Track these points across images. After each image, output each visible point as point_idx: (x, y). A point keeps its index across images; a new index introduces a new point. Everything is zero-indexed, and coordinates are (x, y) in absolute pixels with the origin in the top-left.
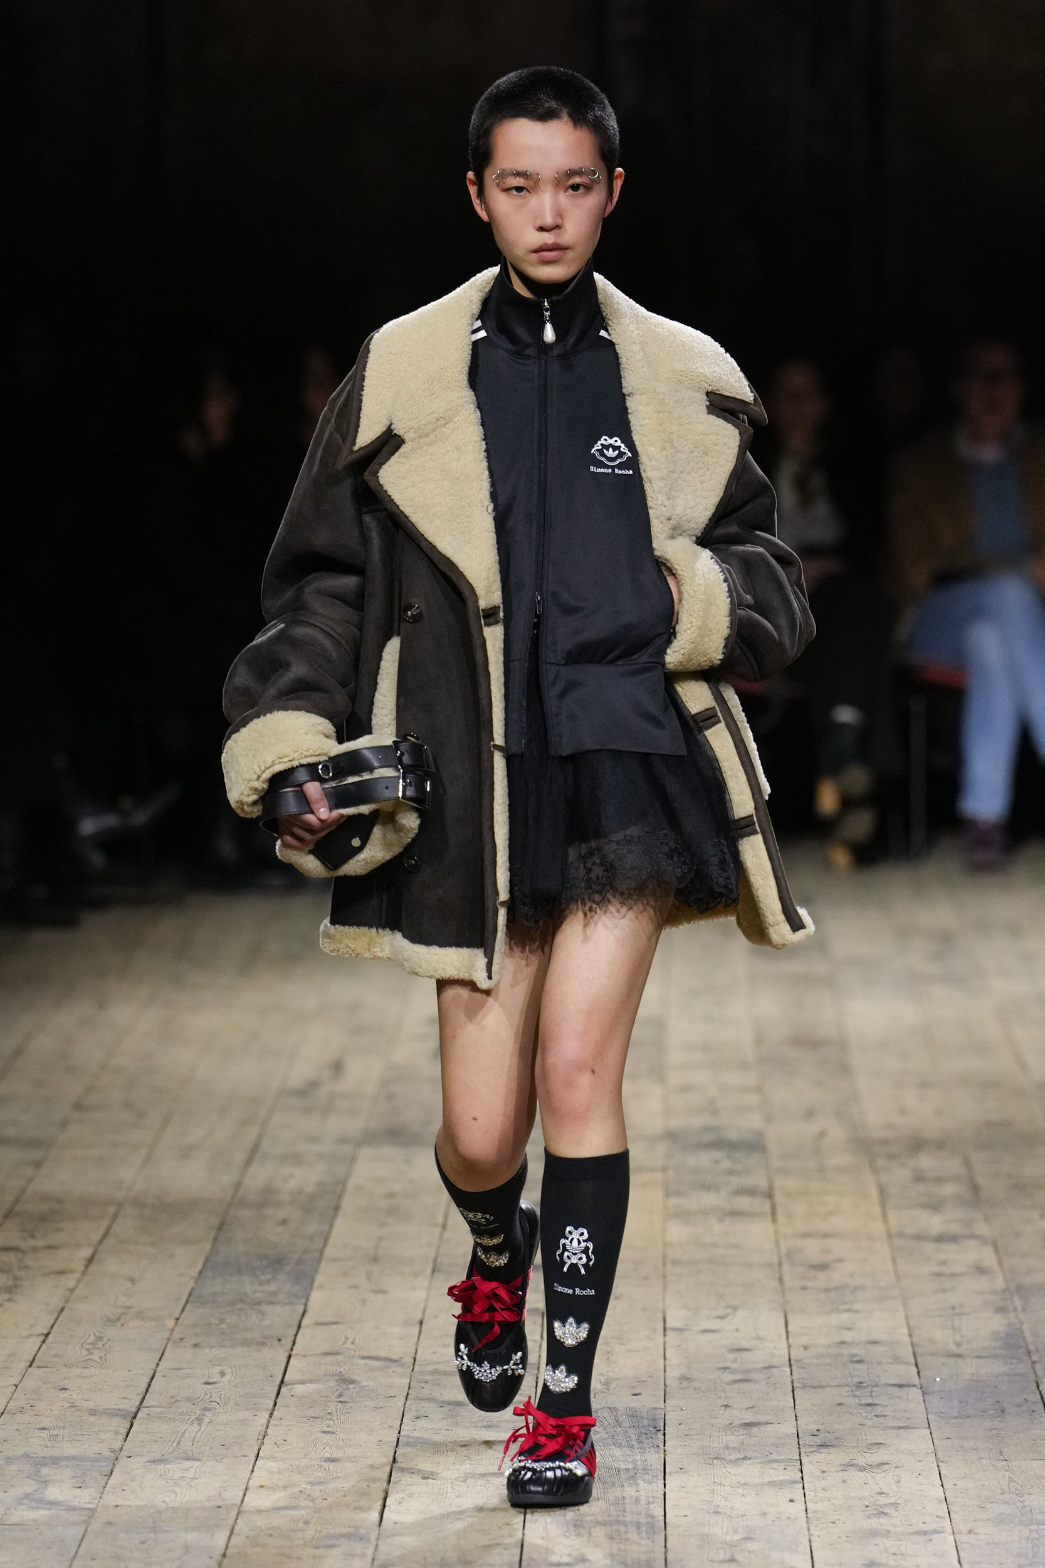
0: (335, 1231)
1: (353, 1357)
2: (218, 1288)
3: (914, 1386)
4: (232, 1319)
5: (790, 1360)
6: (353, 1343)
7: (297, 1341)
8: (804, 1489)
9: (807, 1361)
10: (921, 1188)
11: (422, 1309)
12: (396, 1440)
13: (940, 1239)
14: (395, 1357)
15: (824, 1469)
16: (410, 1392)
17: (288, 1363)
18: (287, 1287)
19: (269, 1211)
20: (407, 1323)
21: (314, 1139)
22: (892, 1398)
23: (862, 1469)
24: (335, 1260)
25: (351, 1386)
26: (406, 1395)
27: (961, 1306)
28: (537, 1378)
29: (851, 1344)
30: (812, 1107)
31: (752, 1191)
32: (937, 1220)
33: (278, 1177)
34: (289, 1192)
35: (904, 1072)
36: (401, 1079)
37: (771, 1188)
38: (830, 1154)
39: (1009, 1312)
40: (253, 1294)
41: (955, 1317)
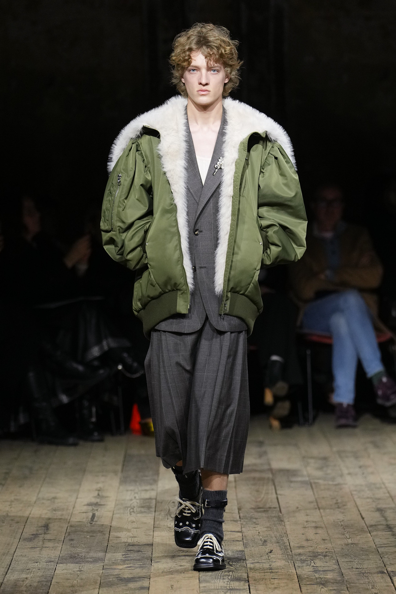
30: (265, 539)
31: (240, 579)
32: (325, 590)
33: (20, 580)
34: (25, 586)
35: (307, 522)
36: (75, 531)
37: (248, 577)
38: (274, 560)
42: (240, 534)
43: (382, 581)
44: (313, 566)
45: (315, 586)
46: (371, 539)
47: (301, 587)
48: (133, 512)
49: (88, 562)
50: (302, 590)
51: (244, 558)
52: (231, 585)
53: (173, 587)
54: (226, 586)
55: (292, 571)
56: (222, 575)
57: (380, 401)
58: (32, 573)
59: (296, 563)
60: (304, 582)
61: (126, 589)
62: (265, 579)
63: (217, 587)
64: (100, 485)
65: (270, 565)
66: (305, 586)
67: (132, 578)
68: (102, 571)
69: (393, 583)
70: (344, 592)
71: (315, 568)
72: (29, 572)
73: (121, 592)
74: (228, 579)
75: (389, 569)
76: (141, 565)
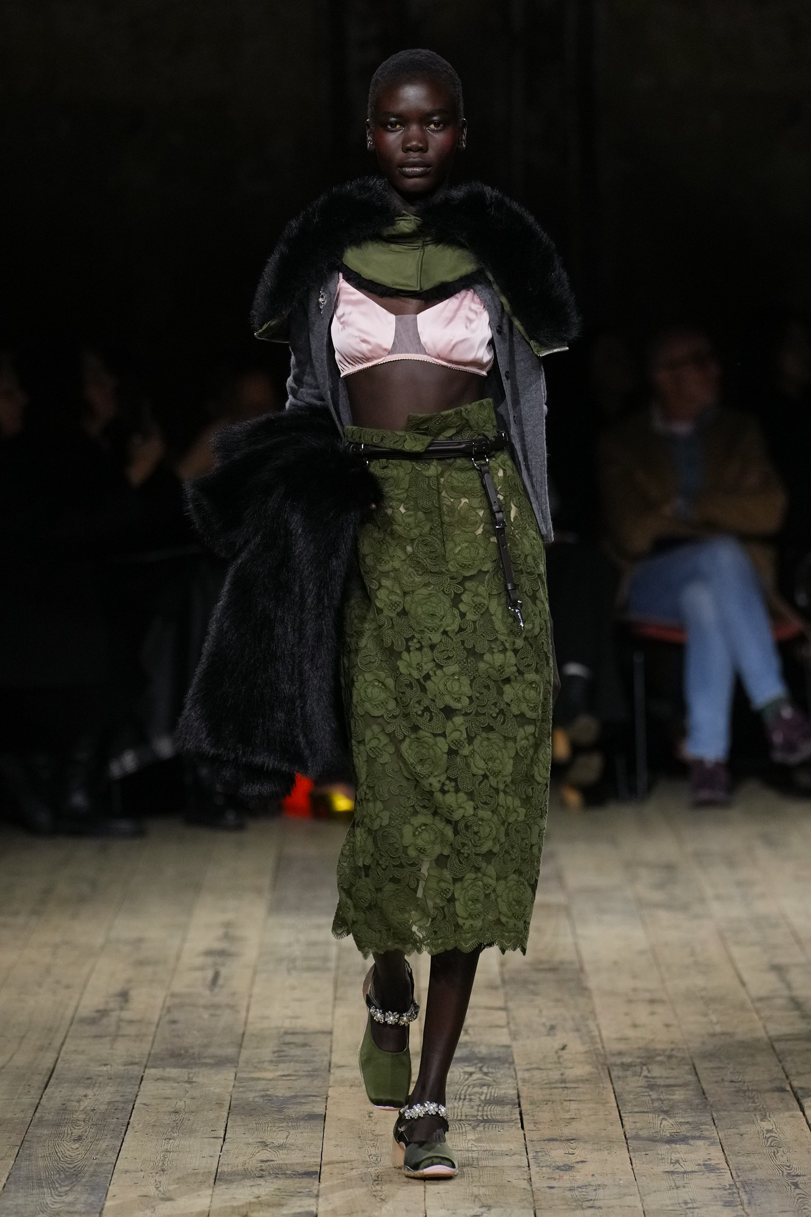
0: (125, 1146)
2: (21, 1201)
10: (654, 1095)
18: (83, 1198)
19: (67, 1129)
24: (126, 1172)
27: (693, 1201)
30: (554, 1023)
31: (503, 1101)
32: (669, 1123)
33: (72, 1098)
34: (83, 1110)
35: (635, 990)
36: (181, 1006)
37: (519, 1097)
38: (570, 1065)
39: (737, 1206)
40: (53, 1205)
41: (688, 1211)
42: (503, 1014)
43: (781, 1106)
44: (646, 1077)
45: (651, 1115)
46: (759, 1025)
47: (623, 1118)
48: (295, 968)
49: (206, 1065)
50: (624, 1122)
51: (510, 1060)
52: (485, 1113)
53: (371, 1115)
54: (476, 1113)
55: (605, 1085)
56: (468, 1092)
57: (779, 756)
58: (97, 1085)
59: (613, 1070)
60: (629, 1107)
61: (279, 1119)
62: (553, 1102)
63: (457, 1116)
64: (229, 916)
65: (562, 1074)
66: (630, 1115)
67: (295, 1097)
68: (233, 1084)
69: (802, 1110)
70: (707, 1127)
71: (651, 1079)
72: (90, 1084)
73: (270, 1125)
74: (480, 1100)
75: (795, 1084)
76: (309, 1071)
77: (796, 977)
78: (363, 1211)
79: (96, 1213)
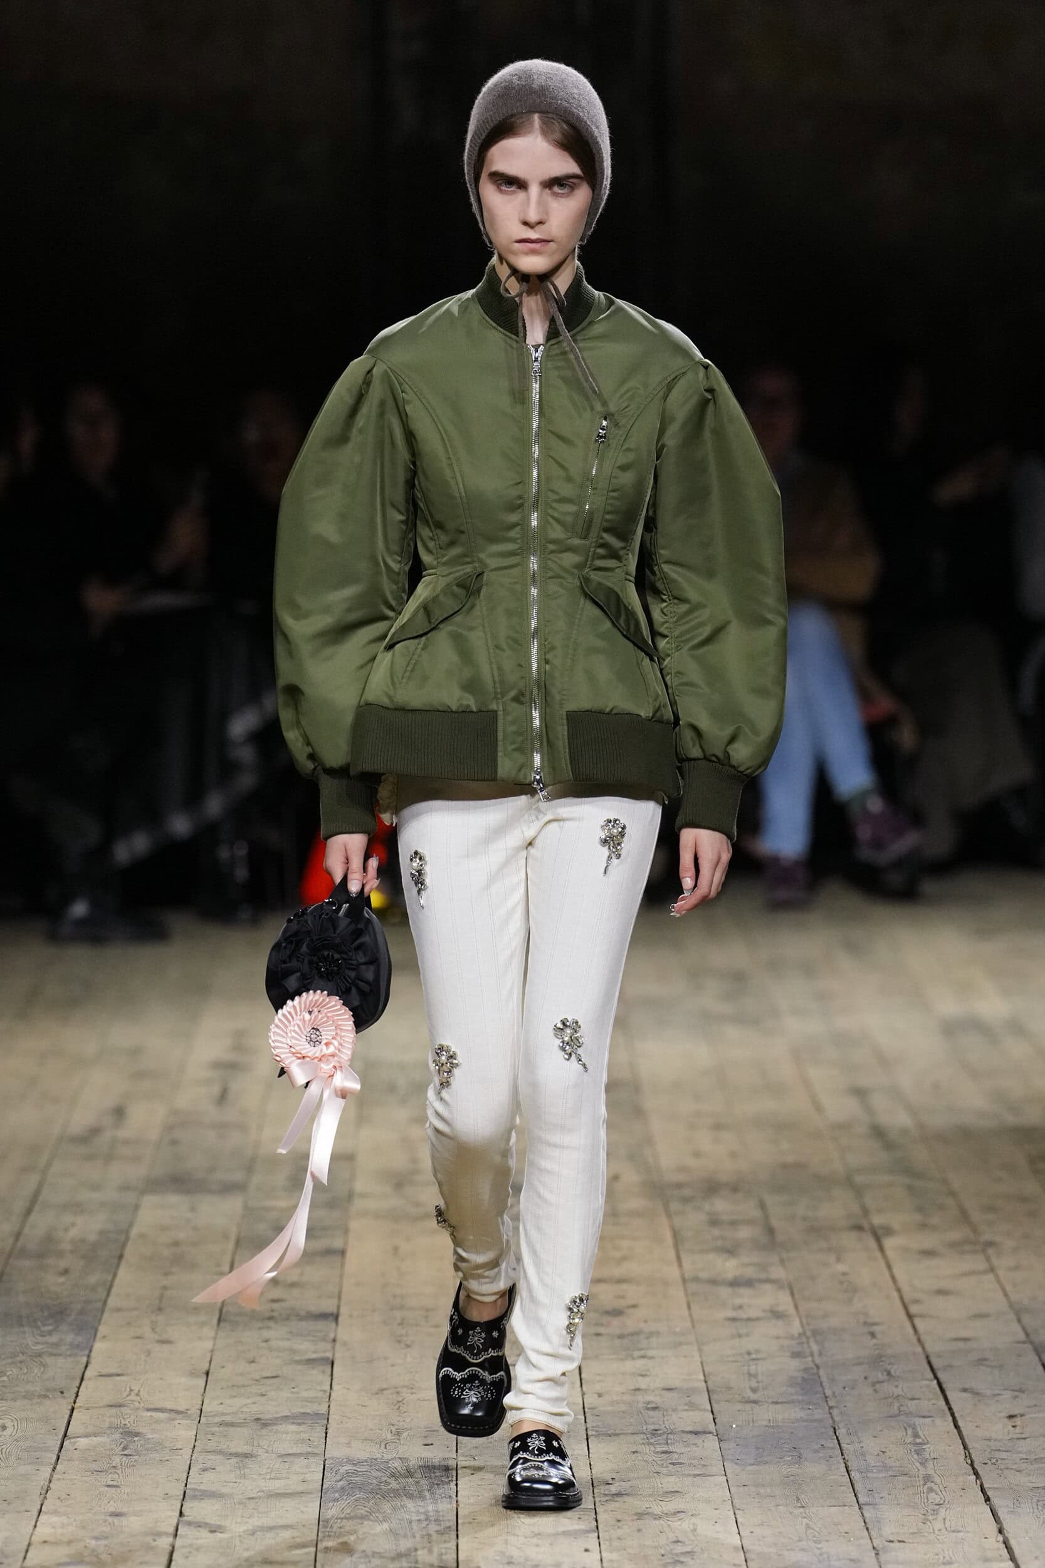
0: (116, 1282)
1: (138, 1409)
3: (710, 1433)
4: (12, 1371)
5: (584, 1408)
6: (137, 1395)
7: (80, 1394)
8: (599, 1538)
9: (602, 1409)
10: (716, 1232)
11: (209, 1359)
12: (183, 1493)
13: (735, 1283)
14: (180, 1409)
15: (619, 1518)
16: (197, 1444)
17: (71, 1416)
18: (70, 1338)
19: (51, 1261)
20: (193, 1374)
21: (96, 1187)
22: (688, 1446)
23: (658, 1517)
24: (119, 1310)
25: (136, 1439)
26: (192, 1447)
27: (757, 1351)
28: (327, 1429)
29: (646, 1391)
32: (732, 1264)
33: (58, 1226)
34: (70, 1240)
35: (698, 1114)
36: (185, 1125)
39: (805, 1357)
40: (34, 1345)
41: (751, 1363)
43: (857, 1246)
44: (708, 1212)
45: (712, 1255)
46: (837, 1156)
47: (681, 1258)
49: (211, 1191)
50: (681, 1262)
53: (397, 1251)
55: (662, 1220)
57: (865, 854)
58: (87, 1212)
60: (688, 1246)
66: (689, 1253)
68: (241, 1213)
69: (882, 1251)
71: (713, 1215)
72: (79, 1211)
75: (875, 1221)
77: (879, 1102)
78: (386, 1358)
79: (83, 1356)
